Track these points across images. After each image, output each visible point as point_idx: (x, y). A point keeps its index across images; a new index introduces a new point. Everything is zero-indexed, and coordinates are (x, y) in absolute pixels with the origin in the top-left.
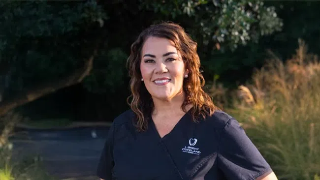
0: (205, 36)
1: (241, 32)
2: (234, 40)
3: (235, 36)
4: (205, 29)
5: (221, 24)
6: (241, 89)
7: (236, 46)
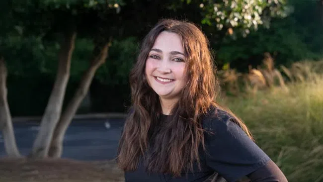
0: (218, 20)
1: (253, 16)
2: (246, 24)
3: (248, 21)
4: (218, 14)
5: (235, 8)
6: (253, 73)
7: (247, 31)
